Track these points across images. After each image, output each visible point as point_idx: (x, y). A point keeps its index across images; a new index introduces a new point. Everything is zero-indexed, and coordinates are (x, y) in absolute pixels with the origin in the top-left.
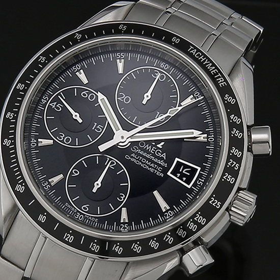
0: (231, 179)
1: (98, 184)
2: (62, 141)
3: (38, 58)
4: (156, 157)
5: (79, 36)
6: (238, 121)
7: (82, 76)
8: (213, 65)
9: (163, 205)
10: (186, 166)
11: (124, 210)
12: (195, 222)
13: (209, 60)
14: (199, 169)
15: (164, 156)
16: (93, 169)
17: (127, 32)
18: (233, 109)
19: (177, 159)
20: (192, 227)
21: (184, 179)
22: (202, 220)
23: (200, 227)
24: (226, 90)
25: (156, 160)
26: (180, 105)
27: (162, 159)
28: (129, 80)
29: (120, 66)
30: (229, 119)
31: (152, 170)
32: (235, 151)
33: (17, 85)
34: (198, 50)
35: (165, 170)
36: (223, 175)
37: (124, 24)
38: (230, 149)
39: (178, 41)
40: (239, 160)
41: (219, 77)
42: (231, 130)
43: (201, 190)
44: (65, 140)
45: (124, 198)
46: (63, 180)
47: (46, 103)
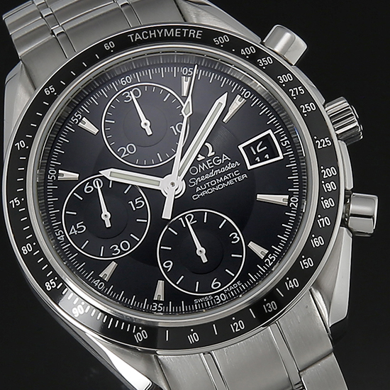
0: (311, 107)
1: (201, 251)
2: (122, 252)
3: (9, 206)
4: (219, 167)
5: (21, 144)
6: (251, 51)
7: (67, 175)
8: (169, 28)
9: (280, 199)
10: (255, 144)
11: (252, 245)
12: (328, 180)
13: (160, 28)
14: (270, 131)
15: (225, 157)
16: (180, 243)
17: (60, 89)
18: (235, 45)
19: (241, 147)
20: (330, 187)
21: (267, 156)
22: (330, 172)
23: (336, 179)
24: (208, 36)
25: (223, 170)
26: (185, 99)
27: (226, 162)
28: (111, 130)
29: (88, 125)
30: (243, 57)
31: (230, 182)
32: (283, 79)
33: (21, 252)
34: (140, 32)
35: (243, 169)
36: (300, 110)
37: (47, 86)
38: (277, 81)
39: (112, 45)
40: (296, 83)
41: (188, 32)
42: (257, 65)
43: (295, 146)
44: (123, 249)
45: (238, 236)
46: (167, 285)
47: (65, 237)
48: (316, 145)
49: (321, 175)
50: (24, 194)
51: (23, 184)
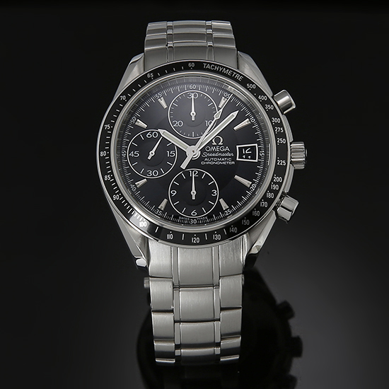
0: (283, 141)
1: (194, 193)
2: (153, 176)
3: (104, 127)
4: (222, 153)
5: (124, 98)
6: (265, 98)
7: (141, 123)
8: (227, 68)
9: (246, 182)
10: (246, 148)
11: (221, 200)
12: (276, 183)
13: (222, 66)
14: (256, 145)
15: (227, 148)
16: (184, 184)
17: (156, 77)
18: (257, 92)
19: (237, 146)
20: (275, 187)
21: (250, 157)
22: (279, 179)
23: (280, 184)
24: (245, 82)
25: (224, 155)
26: (219, 109)
27: (227, 151)
28: (174, 110)
29: (163, 102)
30: (259, 100)
31: (224, 163)
32: (274, 120)
33: (100, 154)
34: (211, 64)
35: (234, 158)
36: (277, 141)
37: (150, 72)
38: (271, 120)
39: (193, 65)
40: (281, 125)
41: (235, 75)
42: (264, 107)
43: (266, 158)
44: (153, 174)
45: (216, 193)
46: (168, 202)
47: (126, 156)
48: (277, 162)
49: (273, 179)
50: (113, 125)
51: (116, 119)
